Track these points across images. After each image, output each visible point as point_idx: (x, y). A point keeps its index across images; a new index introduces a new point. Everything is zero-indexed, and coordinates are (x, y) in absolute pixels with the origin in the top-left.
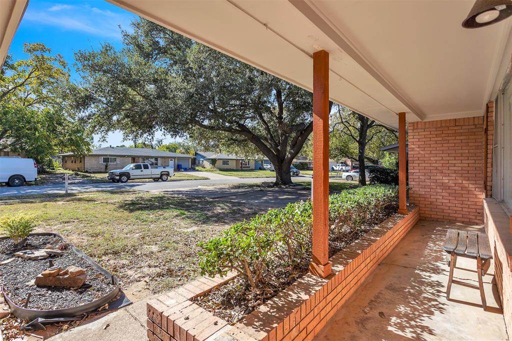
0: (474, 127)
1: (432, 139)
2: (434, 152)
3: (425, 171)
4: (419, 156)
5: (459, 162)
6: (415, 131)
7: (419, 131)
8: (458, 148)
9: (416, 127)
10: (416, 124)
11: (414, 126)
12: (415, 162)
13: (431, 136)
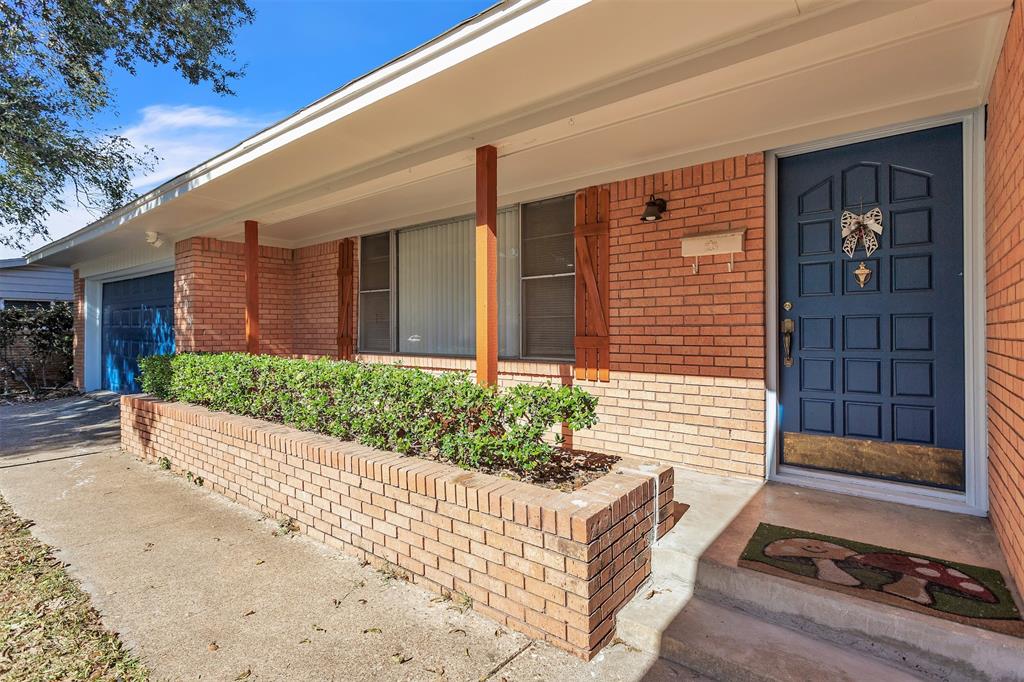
0: (283, 262)
1: (233, 273)
2: (235, 295)
3: (221, 327)
4: (212, 299)
5: (267, 311)
6: (205, 254)
7: (213, 255)
8: (265, 291)
9: (207, 248)
10: (206, 242)
11: (203, 244)
12: (206, 310)
13: (230, 267)
